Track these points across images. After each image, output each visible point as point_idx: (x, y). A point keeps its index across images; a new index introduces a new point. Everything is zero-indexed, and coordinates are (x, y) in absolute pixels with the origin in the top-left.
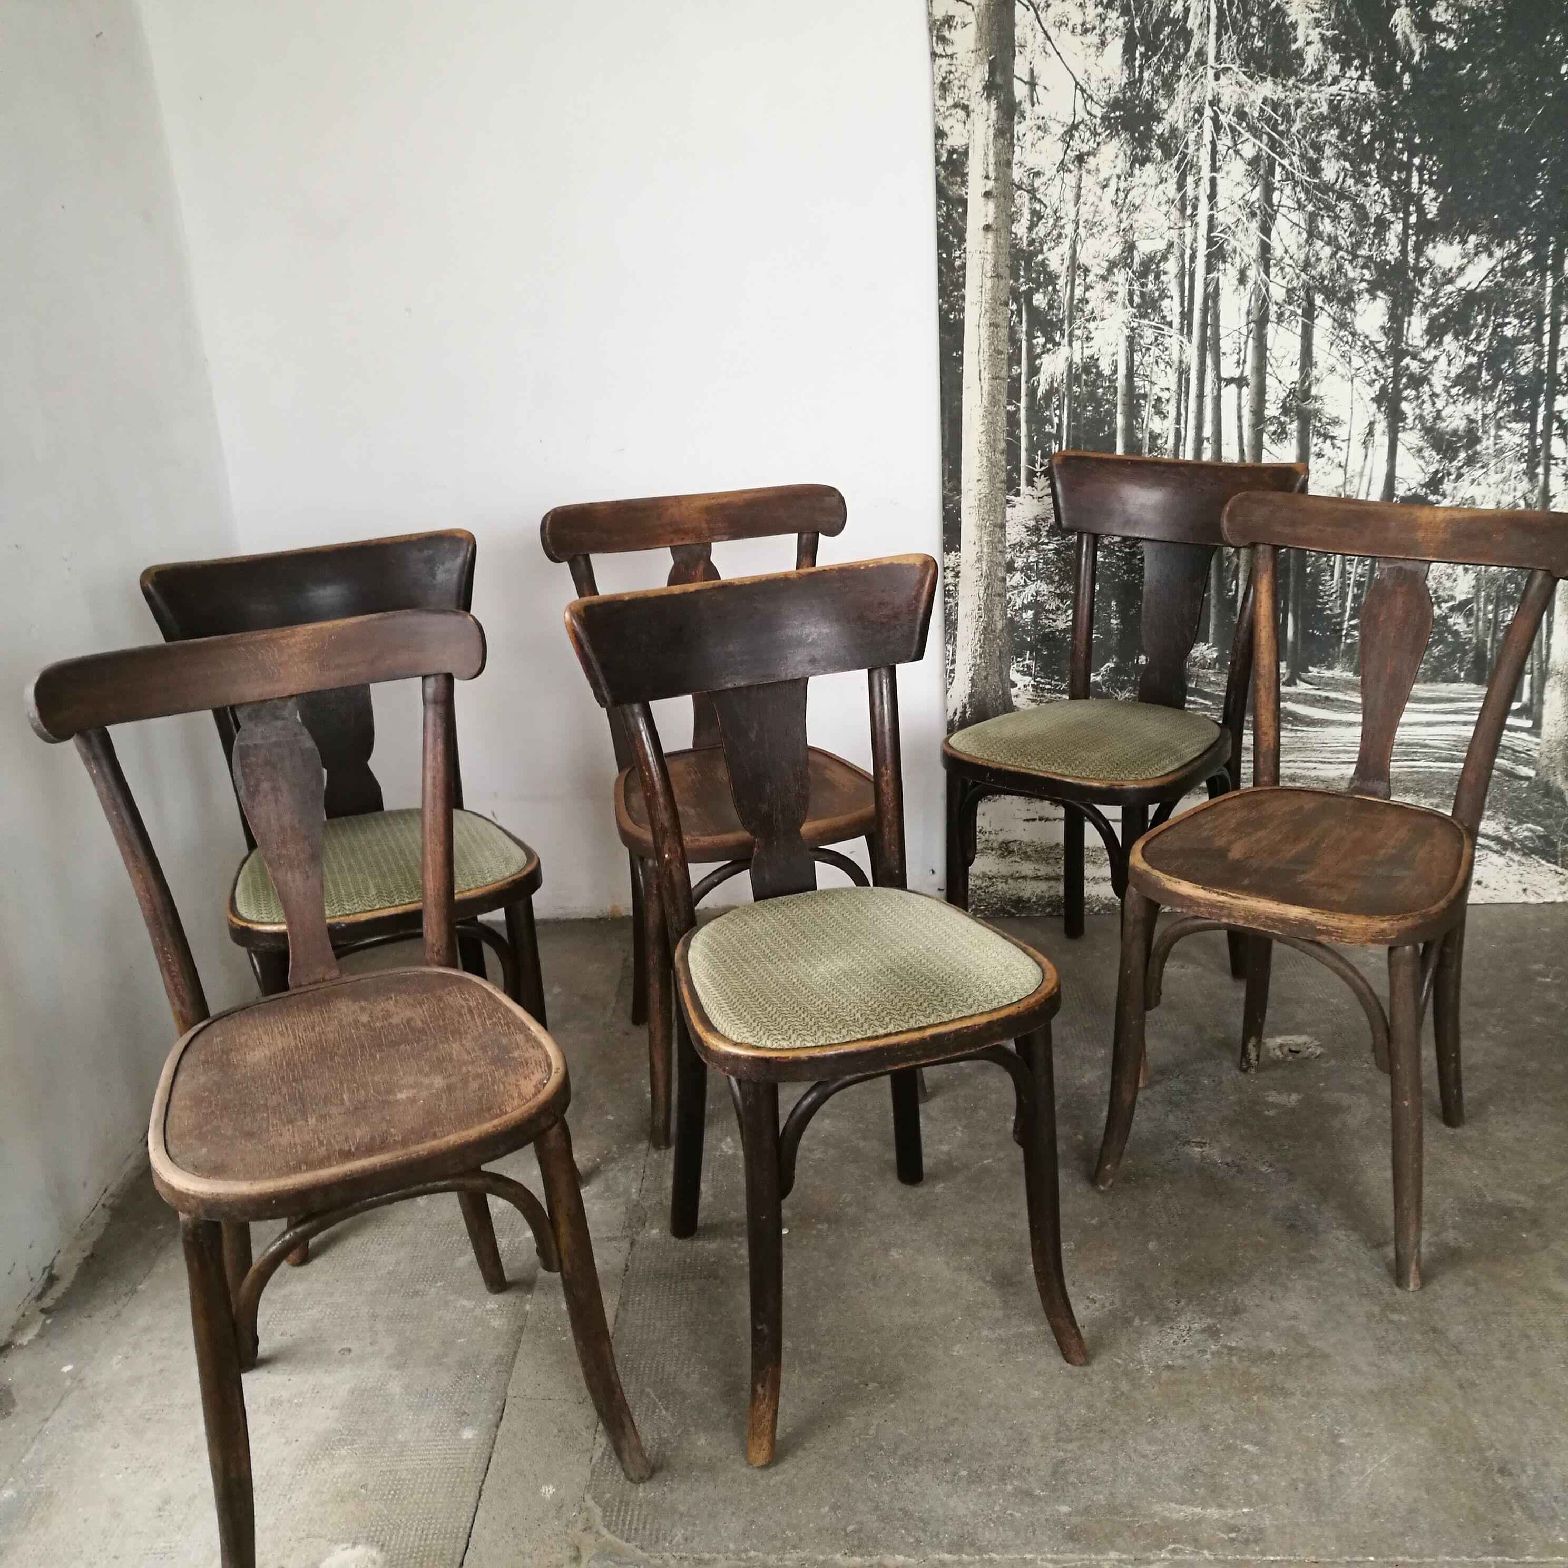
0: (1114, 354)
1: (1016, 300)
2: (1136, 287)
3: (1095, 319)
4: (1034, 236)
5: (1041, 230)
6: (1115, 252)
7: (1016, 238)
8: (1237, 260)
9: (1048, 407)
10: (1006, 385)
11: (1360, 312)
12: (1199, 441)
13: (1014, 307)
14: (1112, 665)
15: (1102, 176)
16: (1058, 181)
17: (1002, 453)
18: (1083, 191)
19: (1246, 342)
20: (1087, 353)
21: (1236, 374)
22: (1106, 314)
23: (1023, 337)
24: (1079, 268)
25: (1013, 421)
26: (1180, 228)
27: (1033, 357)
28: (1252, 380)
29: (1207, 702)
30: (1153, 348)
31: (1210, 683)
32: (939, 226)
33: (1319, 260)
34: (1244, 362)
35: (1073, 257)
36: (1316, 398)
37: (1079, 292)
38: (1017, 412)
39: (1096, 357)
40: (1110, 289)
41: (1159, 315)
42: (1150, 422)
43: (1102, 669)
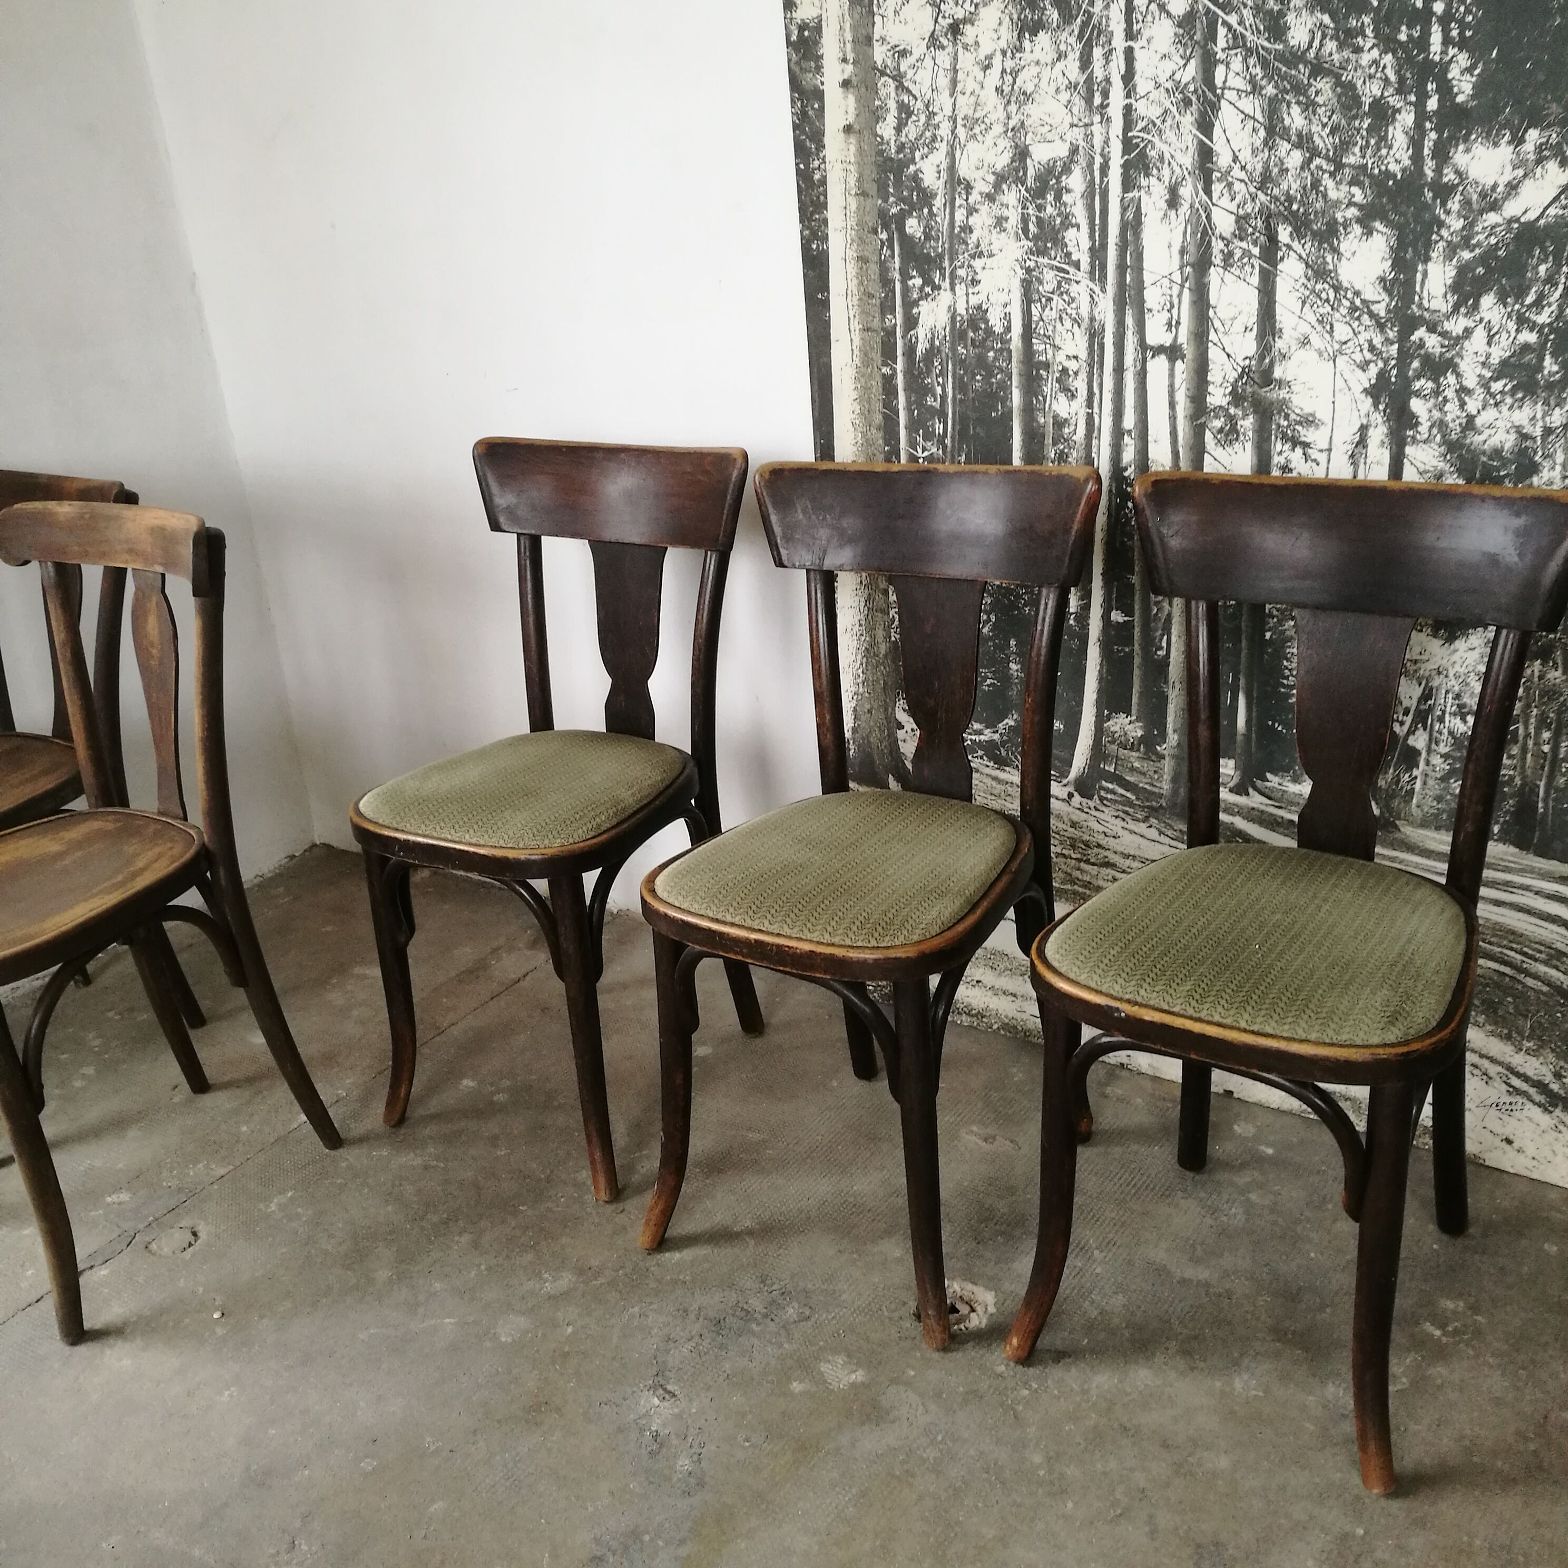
0: (1005, 305)
1: (886, 226)
2: (1031, 211)
3: (981, 254)
4: (903, 139)
5: (911, 131)
6: (1003, 160)
7: (882, 144)
8: (1166, 172)
9: (929, 372)
10: (879, 340)
11: (1347, 255)
12: (1118, 433)
13: (884, 236)
14: (1012, 723)
15: (984, 51)
16: (928, 62)
17: (878, 429)
18: (960, 76)
19: (1180, 296)
20: (974, 301)
21: (1167, 340)
22: (995, 249)
23: (897, 276)
24: (960, 183)
25: (889, 387)
26: (1086, 125)
27: (909, 305)
28: (1189, 350)
29: (1128, 795)
30: (1055, 297)
31: (1133, 769)
32: (795, 127)
33: (1284, 171)
34: (1178, 323)
35: (952, 168)
36: (1280, 383)
37: (960, 215)
38: (894, 375)
39: (984, 307)
40: (999, 213)
41: (1062, 251)
42: (1054, 402)
43: (1000, 725)
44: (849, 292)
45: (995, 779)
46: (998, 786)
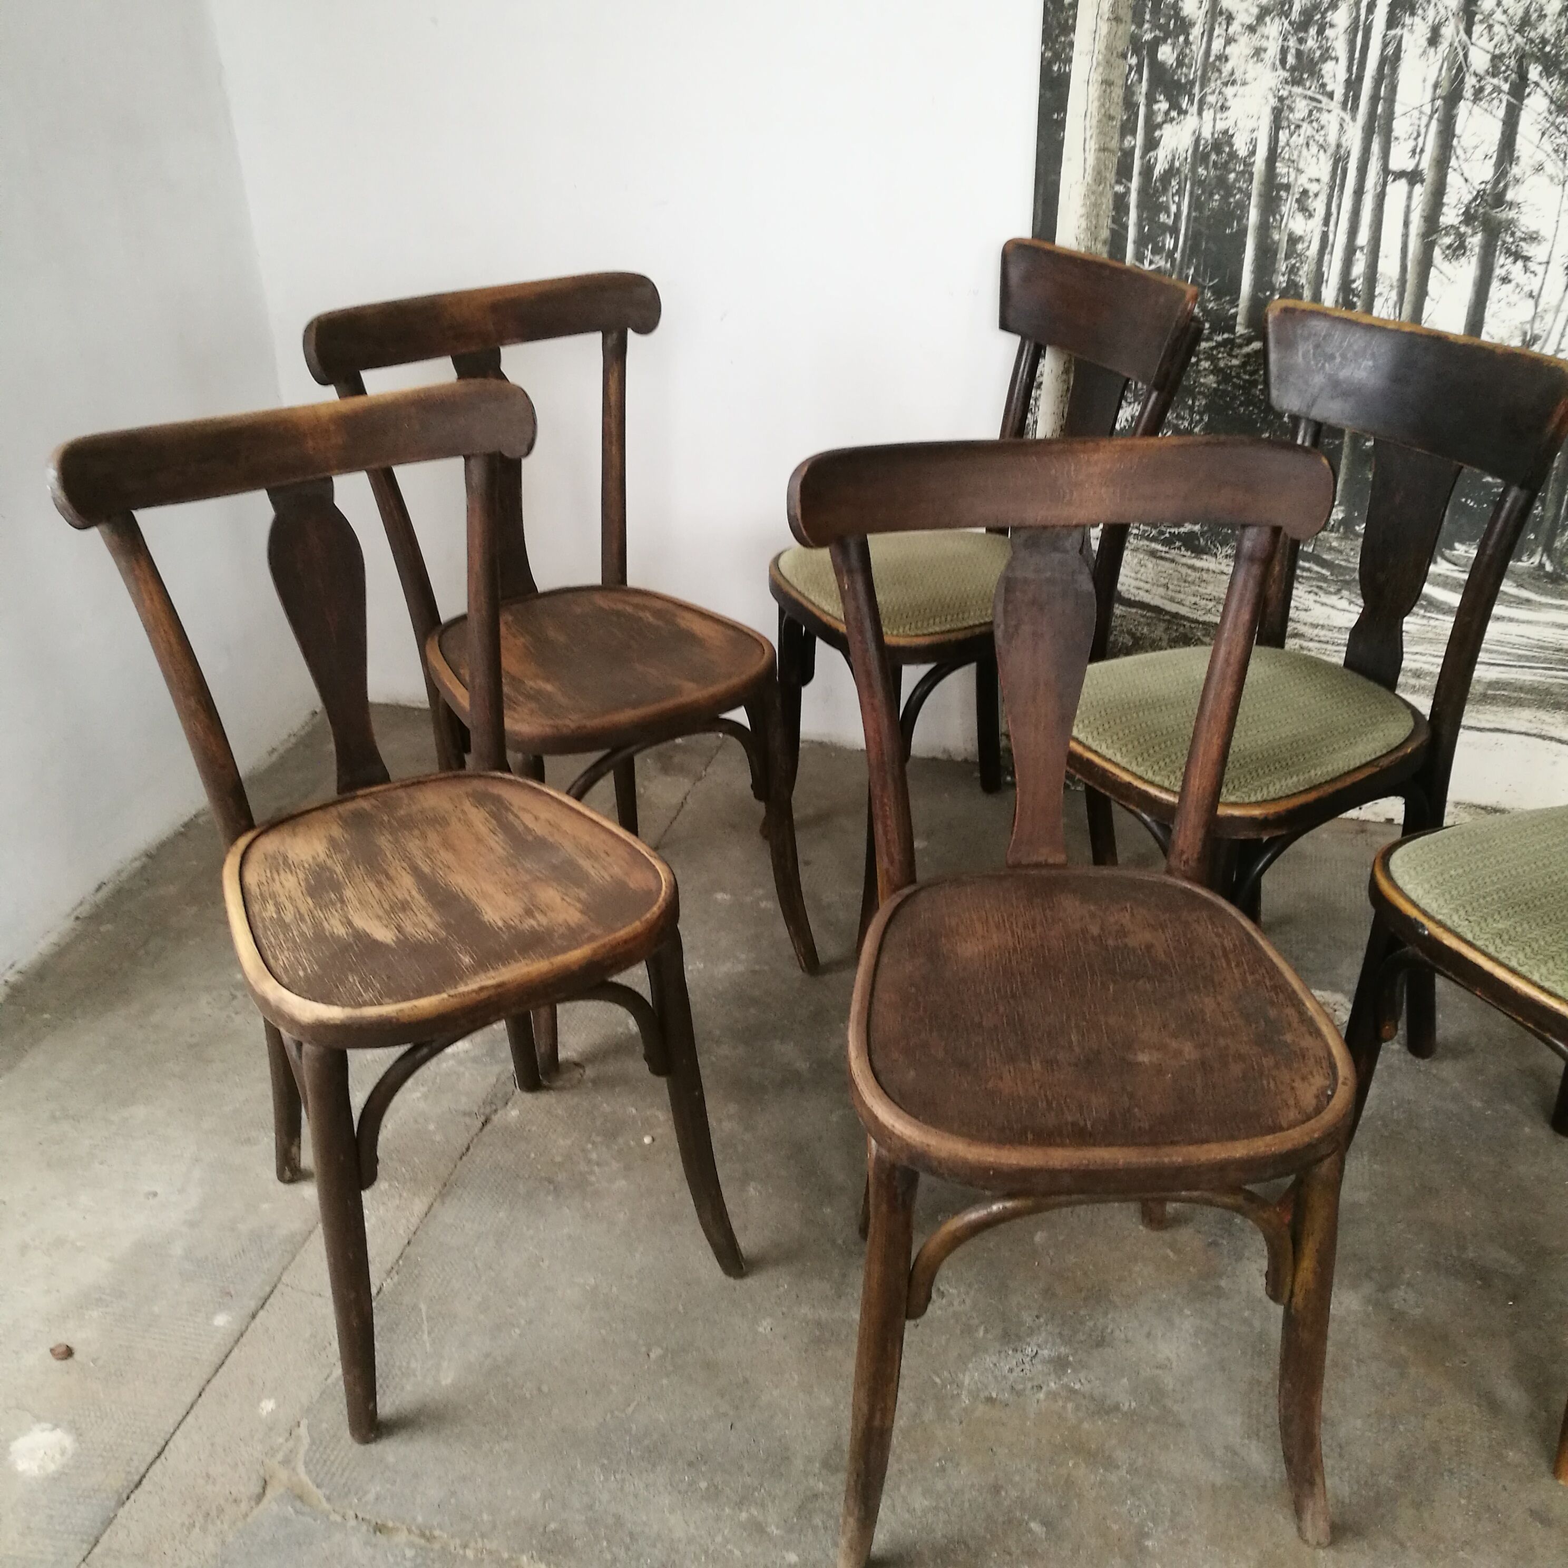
0: (1253, 131)
1: (1136, 51)
2: (1291, 43)
3: (1234, 83)
8: (1431, 12)
9: (1164, 192)
10: (1115, 160)
12: (1351, 250)
13: (1134, 61)
19: (1427, 126)
20: (1221, 126)
21: (1409, 166)
22: (1249, 77)
23: (1142, 100)
24: (1221, 13)
25: (1120, 204)
27: (1152, 127)
28: (1429, 174)
29: (1323, 571)
30: (1305, 125)
33: (1542, 16)
34: (1422, 151)
36: (1511, 205)
37: (1217, 45)
39: (1231, 132)
40: (1258, 44)
41: (1318, 81)
42: (1291, 221)
44: (1089, 114)
45: (1192, 567)
46: (1194, 574)
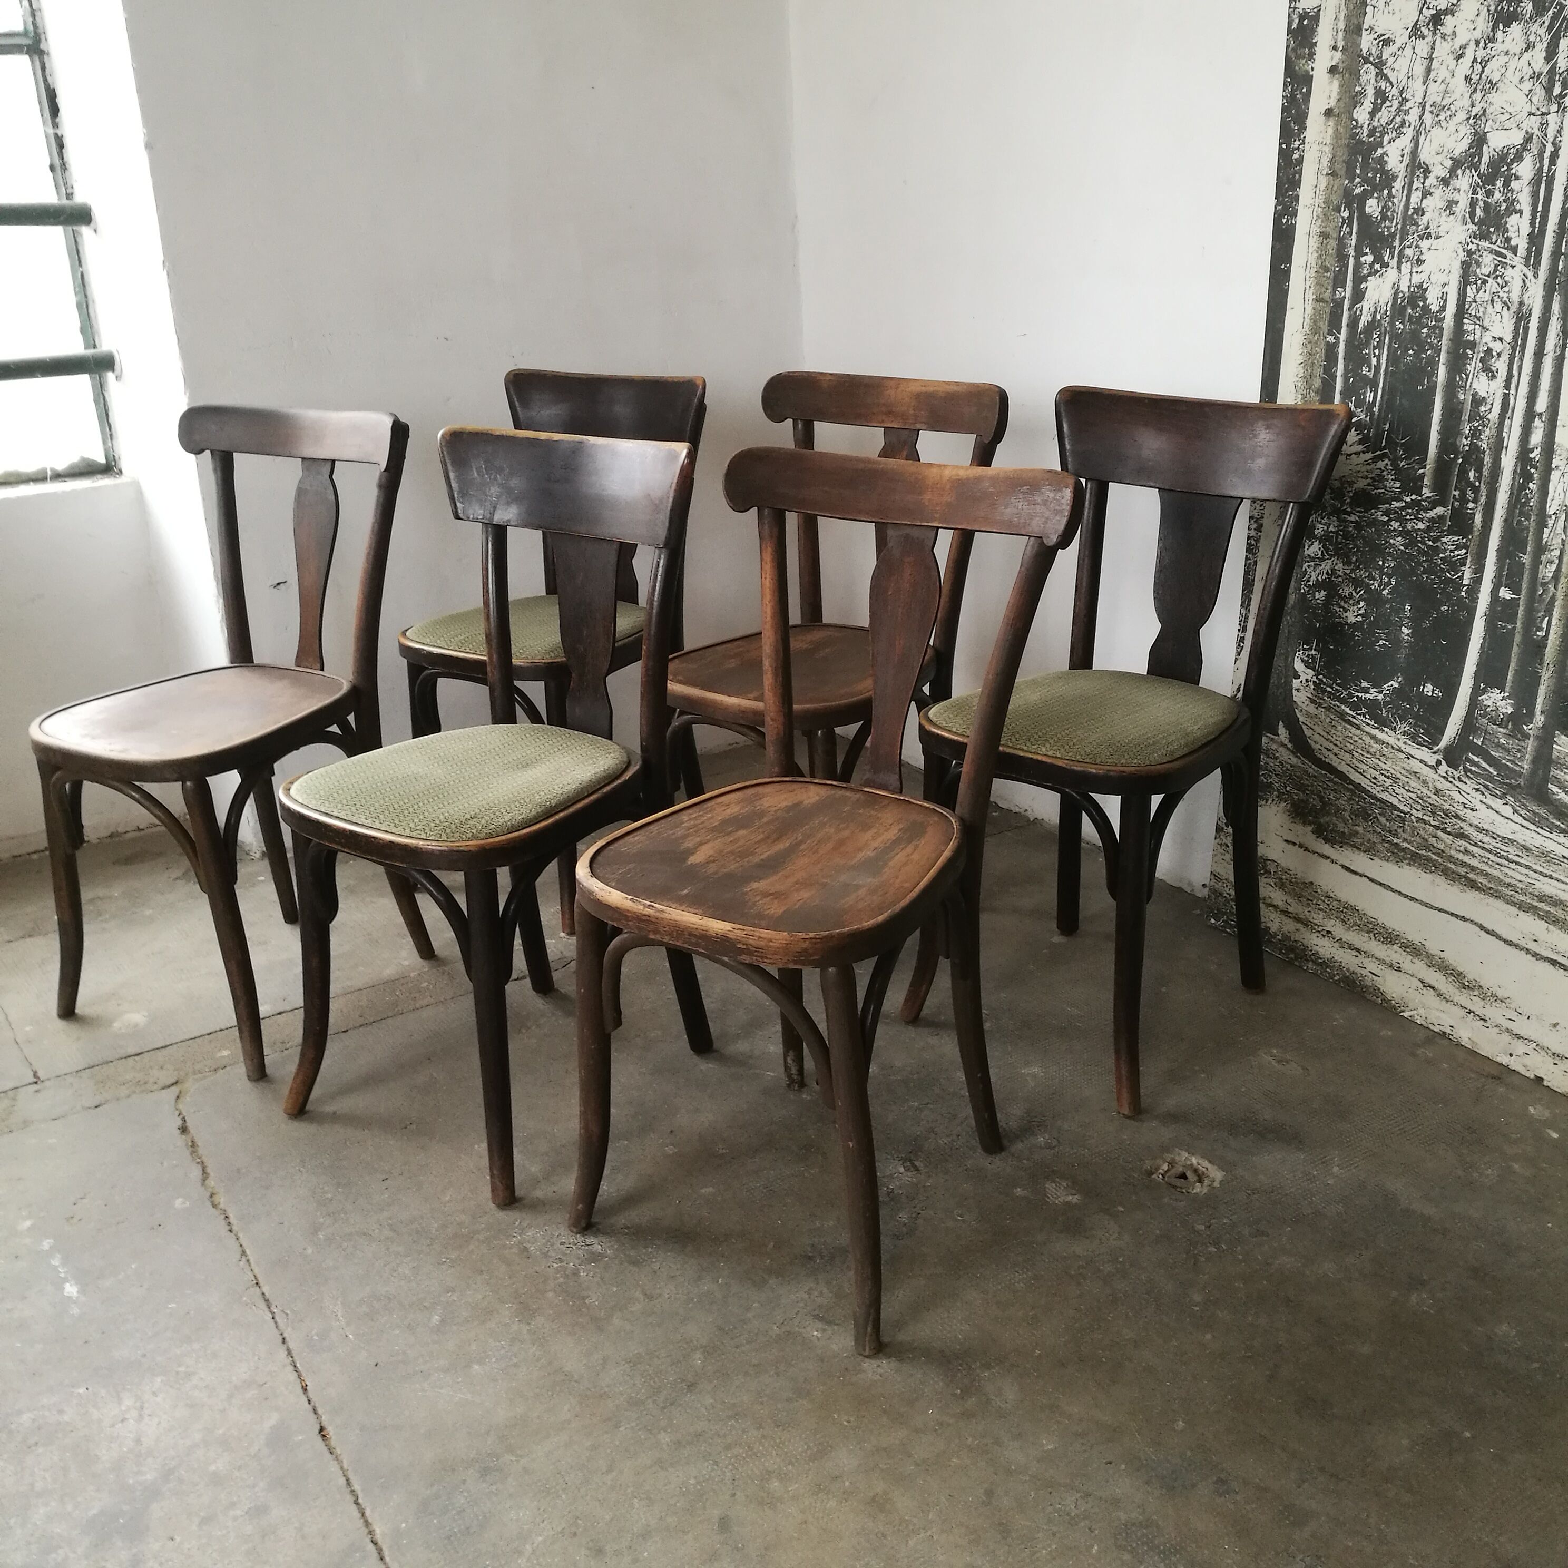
0: (1444, 285)
1: (1348, 206)
2: (1480, 197)
3: (1429, 236)
4: (1375, 124)
5: (1384, 116)
6: (1461, 147)
7: (1356, 127)
9: (1367, 344)
10: (1328, 310)
12: (1530, 415)
13: (1346, 214)
14: (1396, 685)
15: (1459, 41)
16: (1408, 51)
17: (1317, 393)
18: (1435, 64)
20: (1417, 279)
22: (1442, 231)
23: (1352, 252)
24: (1420, 167)
25: (1331, 352)
26: (1543, 114)
27: (1359, 279)
29: (1491, 770)
30: (1490, 280)
31: (1499, 745)
32: (1284, 109)
35: (1414, 153)
37: (1415, 197)
38: (1336, 344)
39: (1425, 286)
40: (1450, 197)
41: (1503, 236)
42: (1475, 380)
43: (1385, 686)
44: (1309, 265)
45: (1373, 737)
46: (1375, 745)
